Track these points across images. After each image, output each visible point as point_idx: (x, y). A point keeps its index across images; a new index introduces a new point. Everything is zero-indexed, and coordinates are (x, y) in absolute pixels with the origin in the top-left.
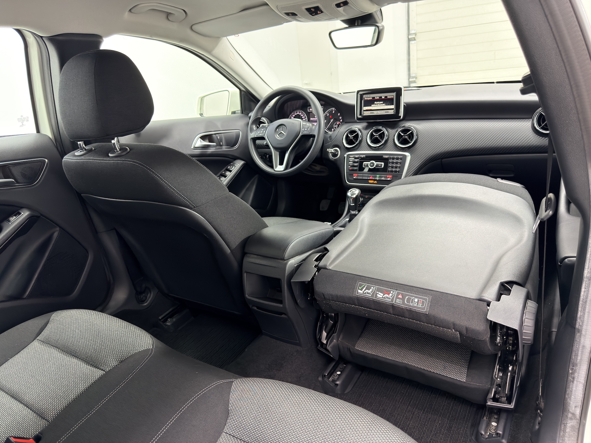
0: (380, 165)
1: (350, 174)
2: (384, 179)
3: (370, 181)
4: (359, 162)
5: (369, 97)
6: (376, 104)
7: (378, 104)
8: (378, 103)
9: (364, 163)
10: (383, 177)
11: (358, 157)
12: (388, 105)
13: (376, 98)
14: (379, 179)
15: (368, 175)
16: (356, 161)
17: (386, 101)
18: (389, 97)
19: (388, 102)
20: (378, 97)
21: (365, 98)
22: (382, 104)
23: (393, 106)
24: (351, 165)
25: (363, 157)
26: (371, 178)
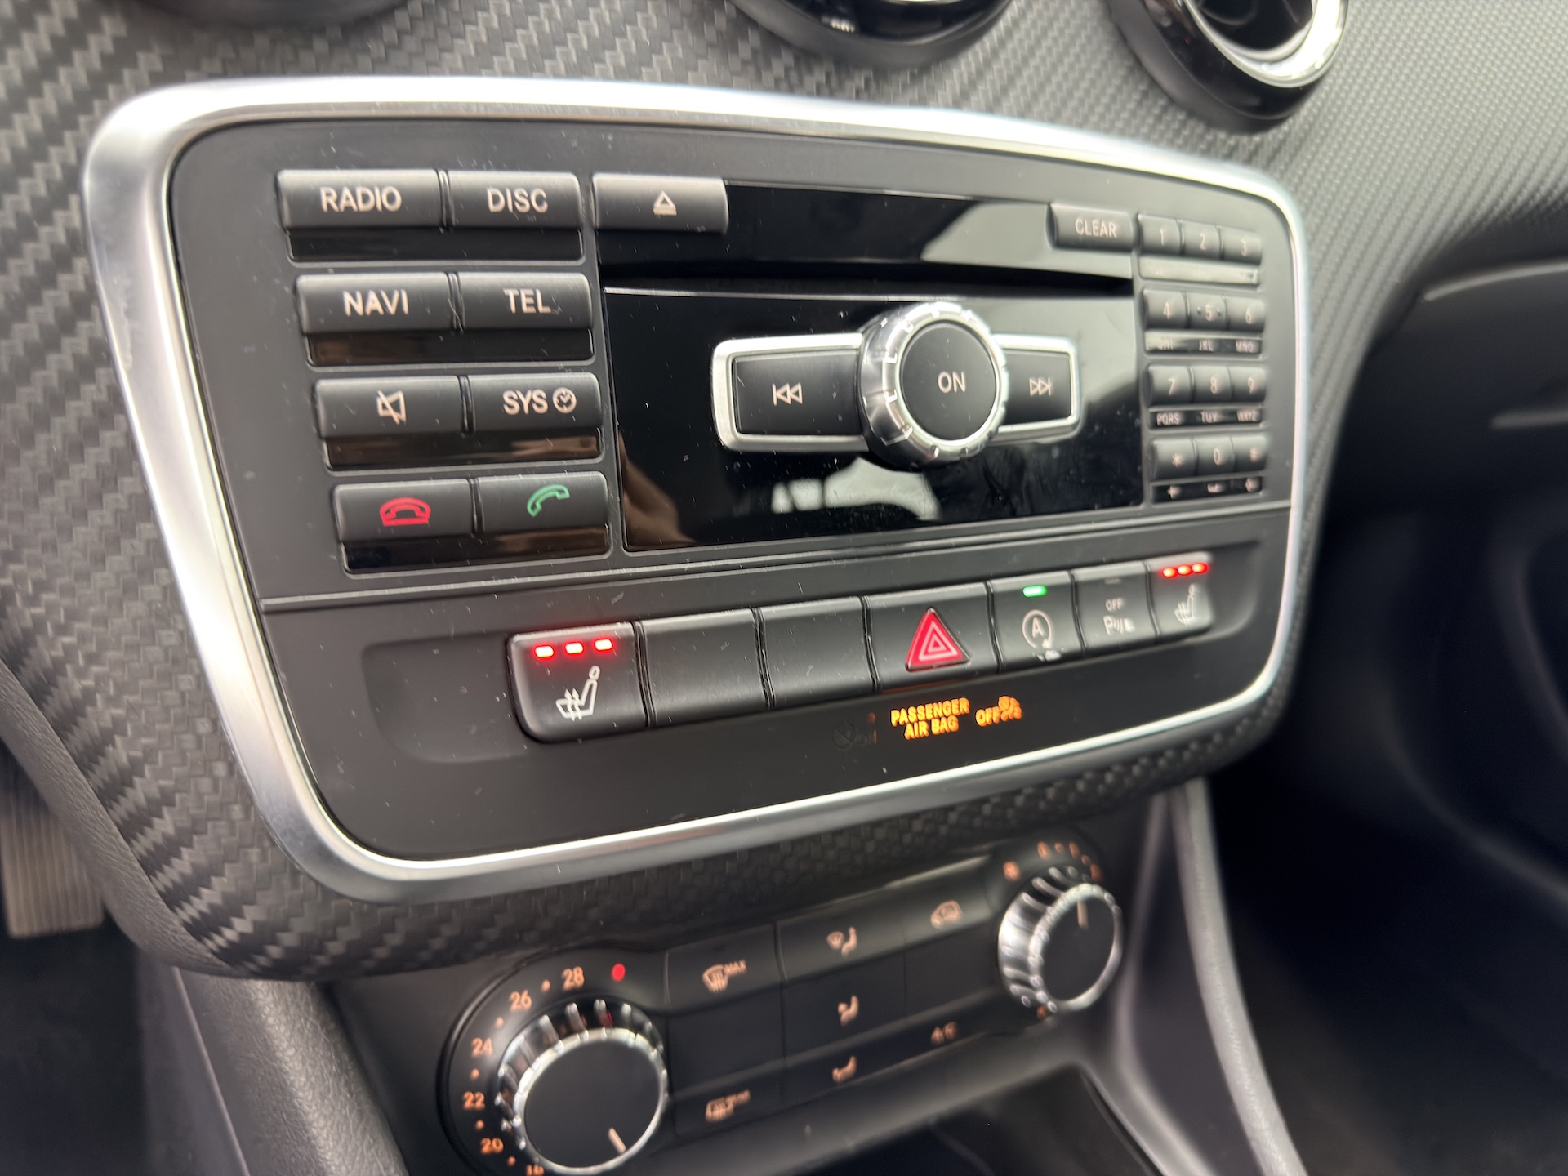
0: (1038, 388)
1: (379, 648)
2: (1126, 629)
3: (917, 720)
4: (599, 340)
9: (726, 351)
10: (1102, 590)
11: (560, 202)
14: (1072, 643)
15: (853, 603)
16: (511, 294)
24: (400, 396)
25: (669, 209)
26: (936, 649)
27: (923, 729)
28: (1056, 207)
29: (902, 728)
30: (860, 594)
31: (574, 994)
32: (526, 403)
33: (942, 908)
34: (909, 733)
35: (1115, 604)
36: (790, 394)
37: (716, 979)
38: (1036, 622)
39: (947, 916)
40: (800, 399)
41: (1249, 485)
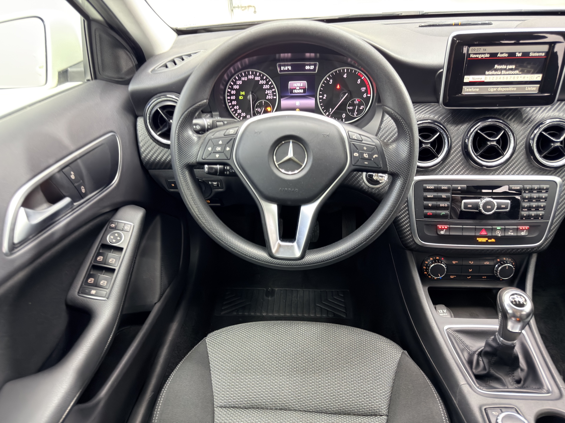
0: (503, 206)
1: (426, 224)
2: (512, 234)
3: (480, 240)
4: (450, 200)
5: (481, 52)
6: (496, 70)
7: (501, 70)
8: (504, 67)
9: (464, 201)
10: (509, 229)
11: (449, 188)
12: (528, 72)
13: (499, 55)
14: (503, 235)
15: (474, 227)
16: (442, 196)
17: (525, 64)
18: (534, 55)
19: (529, 67)
20: (506, 53)
21: (472, 54)
22: (511, 69)
23: (539, 76)
24: (431, 204)
25: (460, 188)
26: (484, 233)
28: (510, 186)
31: (437, 260)
32: (442, 205)
33: (486, 262)
35: (511, 231)
36: (470, 206)
37: (454, 262)
38: (498, 232)
39: (487, 263)
41: (540, 218)
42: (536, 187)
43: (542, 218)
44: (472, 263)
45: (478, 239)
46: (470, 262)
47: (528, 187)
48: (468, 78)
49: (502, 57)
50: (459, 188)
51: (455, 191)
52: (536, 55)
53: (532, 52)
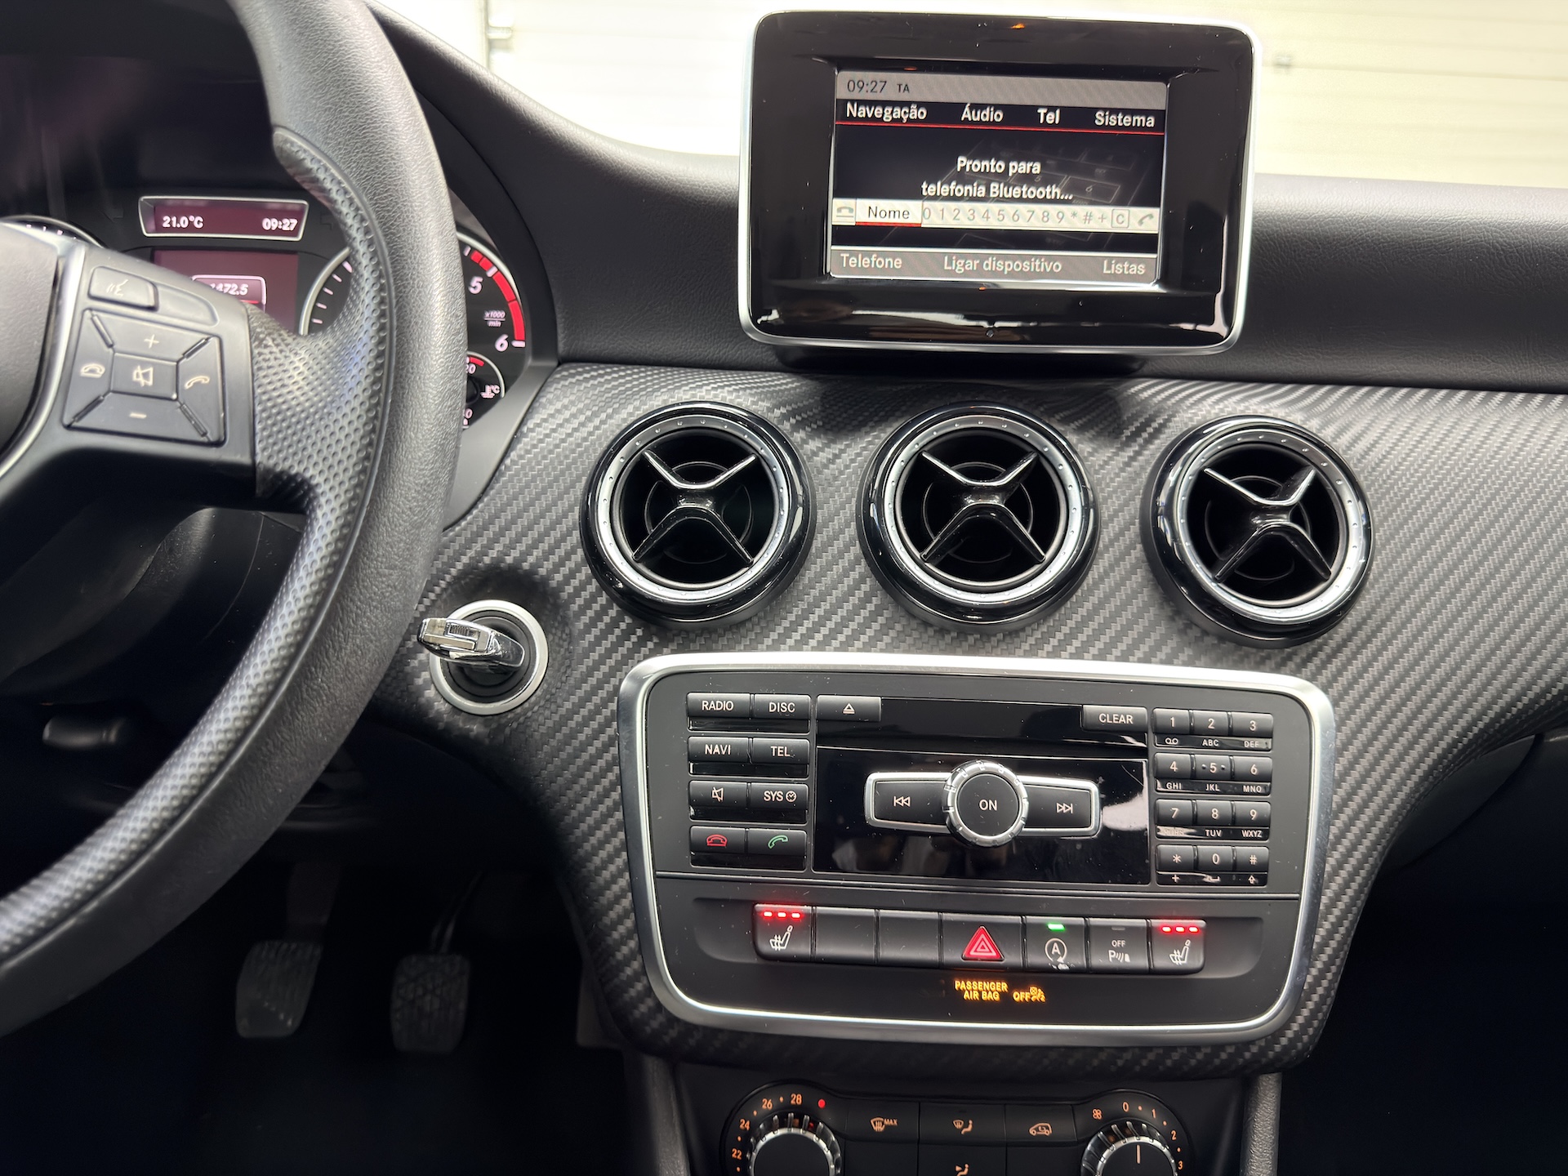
0: (1063, 808)
1: (700, 900)
2: (1125, 960)
3: (972, 989)
4: (812, 769)
5: (891, 94)
6: (964, 178)
7: (987, 178)
8: (994, 166)
9: (874, 777)
10: (1109, 933)
11: (799, 706)
12: (1101, 198)
13: (966, 114)
14: (1080, 961)
15: (934, 915)
16: (774, 748)
17: (1082, 159)
18: (1113, 120)
19: (1100, 171)
20: (997, 107)
21: (852, 102)
22: (1027, 179)
23: (1151, 216)
24: (722, 789)
25: (852, 711)
26: (982, 950)
27: (976, 995)
28: (1086, 707)
29: (961, 992)
30: (939, 911)
31: (795, 1108)
32: (774, 796)
33: (1037, 1125)
34: (966, 996)
35: (1117, 943)
36: (903, 801)
37: (878, 1125)
38: (1055, 945)
39: (1042, 1129)
40: (909, 805)
41: (1252, 880)
42: (1212, 718)
43: (1262, 881)
44: (964, 1127)
45: (959, 985)
46: (959, 1126)
47: (1173, 715)
48: (851, 210)
49: (980, 122)
50: (846, 711)
51: (832, 727)
52: (1120, 124)
53: (1105, 110)
